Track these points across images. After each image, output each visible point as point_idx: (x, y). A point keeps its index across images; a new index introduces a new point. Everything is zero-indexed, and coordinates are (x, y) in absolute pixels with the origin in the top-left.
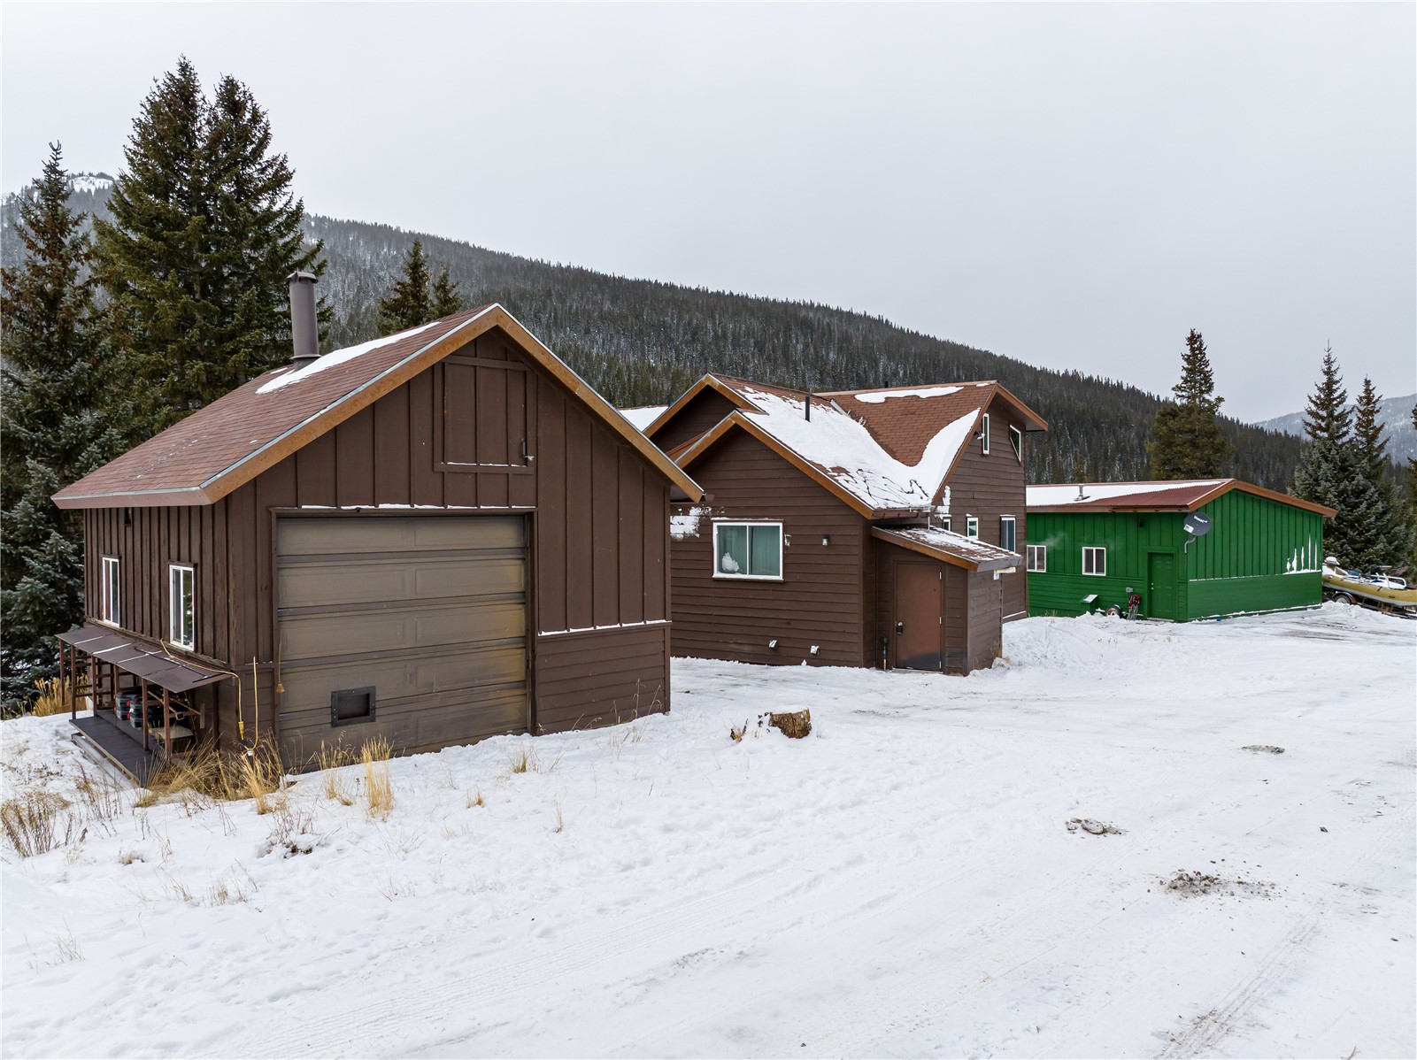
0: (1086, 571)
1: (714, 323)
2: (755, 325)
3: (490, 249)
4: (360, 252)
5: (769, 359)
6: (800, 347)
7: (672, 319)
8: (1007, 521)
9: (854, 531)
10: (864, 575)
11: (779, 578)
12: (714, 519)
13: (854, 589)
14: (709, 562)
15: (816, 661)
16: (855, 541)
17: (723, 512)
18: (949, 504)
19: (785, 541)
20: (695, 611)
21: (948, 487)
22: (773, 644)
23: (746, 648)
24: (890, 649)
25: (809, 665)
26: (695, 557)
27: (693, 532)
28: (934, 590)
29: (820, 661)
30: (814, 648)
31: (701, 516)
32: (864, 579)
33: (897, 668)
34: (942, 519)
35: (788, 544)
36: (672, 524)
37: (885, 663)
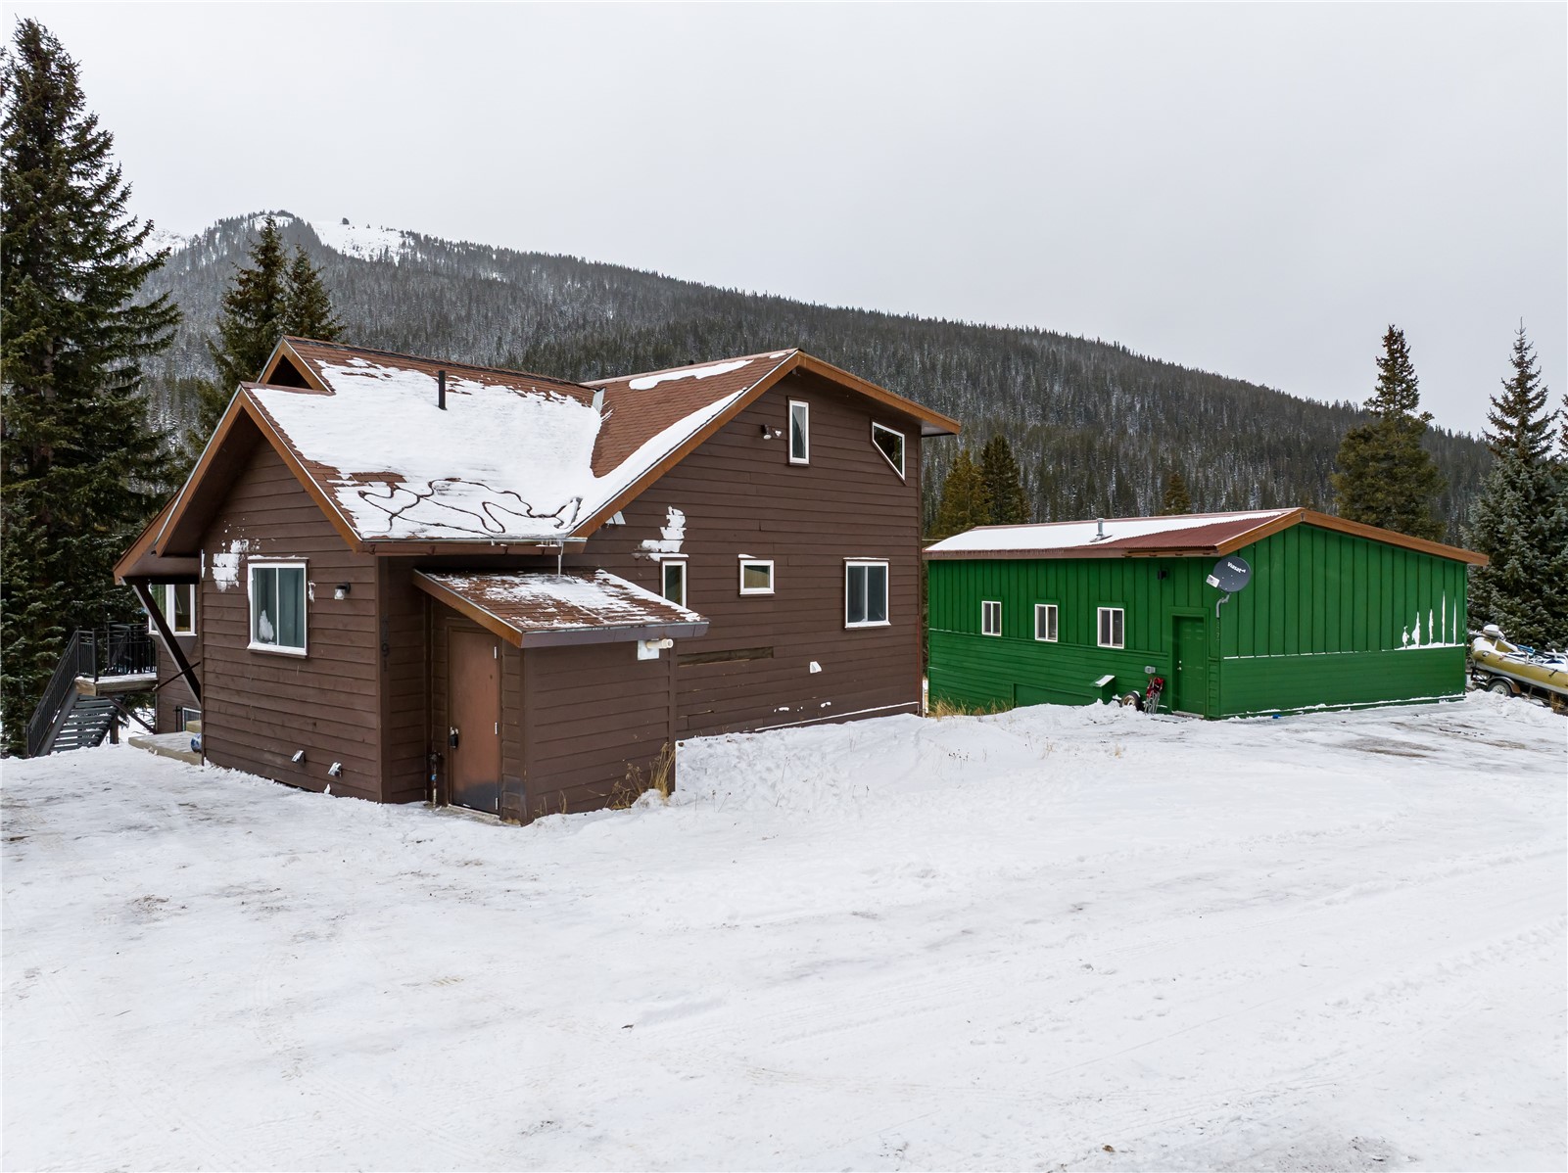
0: (1103, 642)
1: (922, 354)
2: (970, 355)
3: (680, 279)
4: (542, 286)
5: (983, 392)
6: (1020, 379)
7: (875, 351)
8: (864, 567)
9: (371, 577)
10: (385, 650)
11: (302, 651)
12: (250, 558)
13: (373, 672)
14: (246, 624)
15: (339, 787)
16: (372, 594)
17: (258, 547)
18: (683, 537)
19: (310, 592)
20: (236, 699)
21: (675, 511)
22: (297, 756)
23: (279, 761)
24: (445, 771)
25: (331, 793)
26: (235, 616)
27: (233, 578)
28: (491, 677)
29: (343, 788)
30: (335, 767)
31: (240, 553)
32: (385, 656)
33: (454, 804)
34: (659, 560)
35: (312, 597)
36: (216, 566)
37: (435, 795)
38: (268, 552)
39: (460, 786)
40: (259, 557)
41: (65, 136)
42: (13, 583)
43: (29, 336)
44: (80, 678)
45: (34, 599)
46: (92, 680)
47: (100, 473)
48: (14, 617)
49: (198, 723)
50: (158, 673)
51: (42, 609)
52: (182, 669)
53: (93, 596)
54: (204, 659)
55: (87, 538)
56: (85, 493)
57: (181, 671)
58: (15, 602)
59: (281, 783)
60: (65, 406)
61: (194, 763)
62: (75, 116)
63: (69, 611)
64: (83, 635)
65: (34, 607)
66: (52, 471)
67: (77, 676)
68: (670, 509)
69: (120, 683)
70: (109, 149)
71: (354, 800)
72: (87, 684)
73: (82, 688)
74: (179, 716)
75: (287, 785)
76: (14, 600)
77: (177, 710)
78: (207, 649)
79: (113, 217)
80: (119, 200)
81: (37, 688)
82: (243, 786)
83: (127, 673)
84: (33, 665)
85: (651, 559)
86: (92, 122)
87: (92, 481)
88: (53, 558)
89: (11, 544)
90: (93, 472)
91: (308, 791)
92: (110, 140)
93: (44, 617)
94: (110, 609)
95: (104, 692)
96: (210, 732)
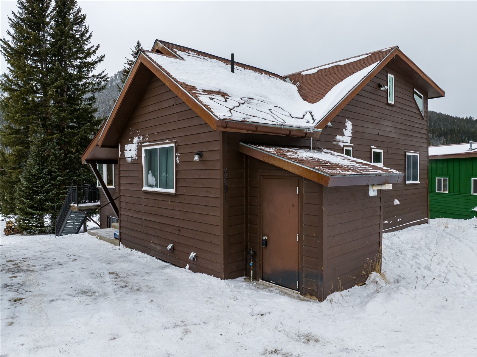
8: (411, 155)
9: (218, 146)
10: (226, 189)
11: (173, 191)
12: (143, 144)
13: (219, 203)
14: (141, 178)
15: (195, 266)
16: (218, 156)
17: (147, 139)
18: (351, 135)
19: (177, 159)
20: (136, 215)
21: (349, 121)
22: (170, 247)
23: (159, 248)
24: (257, 260)
25: (189, 269)
26: (136, 175)
27: (135, 156)
28: (293, 206)
29: (196, 268)
30: (193, 255)
31: (138, 143)
32: (225, 193)
33: (263, 280)
34: (342, 146)
35: (178, 161)
36: (126, 151)
37: (252, 274)
38: (153, 141)
39: (268, 270)
40: (148, 143)
41: (71, 16)
42: (52, 170)
43: (58, 84)
44: (72, 204)
45: (59, 176)
46: (76, 205)
47: (82, 132)
48: (53, 182)
49: (117, 224)
50: (100, 203)
51: (62, 179)
52: (110, 201)
53: (79, 175)
54: (120, 195)
55: (77, 155)
56: (76, 139)
57: (109, 201)
58: (53, 177)
59: (159, 259)
60: (70, 108)
61: (115, 244)
62: (74, 10)
63: (71, 180)
64: (73, 187)
65: (59, 179)
66: (66, 131)
67: (71, 204)
68: (347, 120)
69: (86, 206)
70: (85, 20)
71: (205, 275)
72: (74, 207)
73: (73, 208)
74: (108, 219)
75: (163, 261)
76: (52, 176)
77: (108, 217)
78: (122, 191)
79: (86, 44)
80: (88, 38)
81: (59, 207)
82: (139, 259)
83: (89, 202)
84: (59, 199)
85: (340, 146)
86: (79, 11)
87: (79, 134)
88: (65, 161)
89: (52, 157)
90: (79, 131)
91: (176, 266)
92: (86, 17)
93: (62, 182)
94: (84, 180)
95: (81, 210)
96: (123, 231)
